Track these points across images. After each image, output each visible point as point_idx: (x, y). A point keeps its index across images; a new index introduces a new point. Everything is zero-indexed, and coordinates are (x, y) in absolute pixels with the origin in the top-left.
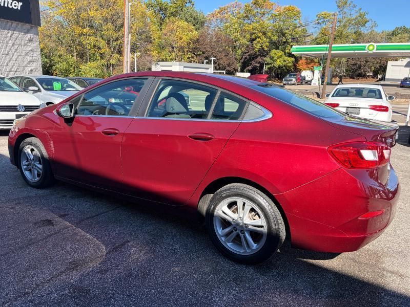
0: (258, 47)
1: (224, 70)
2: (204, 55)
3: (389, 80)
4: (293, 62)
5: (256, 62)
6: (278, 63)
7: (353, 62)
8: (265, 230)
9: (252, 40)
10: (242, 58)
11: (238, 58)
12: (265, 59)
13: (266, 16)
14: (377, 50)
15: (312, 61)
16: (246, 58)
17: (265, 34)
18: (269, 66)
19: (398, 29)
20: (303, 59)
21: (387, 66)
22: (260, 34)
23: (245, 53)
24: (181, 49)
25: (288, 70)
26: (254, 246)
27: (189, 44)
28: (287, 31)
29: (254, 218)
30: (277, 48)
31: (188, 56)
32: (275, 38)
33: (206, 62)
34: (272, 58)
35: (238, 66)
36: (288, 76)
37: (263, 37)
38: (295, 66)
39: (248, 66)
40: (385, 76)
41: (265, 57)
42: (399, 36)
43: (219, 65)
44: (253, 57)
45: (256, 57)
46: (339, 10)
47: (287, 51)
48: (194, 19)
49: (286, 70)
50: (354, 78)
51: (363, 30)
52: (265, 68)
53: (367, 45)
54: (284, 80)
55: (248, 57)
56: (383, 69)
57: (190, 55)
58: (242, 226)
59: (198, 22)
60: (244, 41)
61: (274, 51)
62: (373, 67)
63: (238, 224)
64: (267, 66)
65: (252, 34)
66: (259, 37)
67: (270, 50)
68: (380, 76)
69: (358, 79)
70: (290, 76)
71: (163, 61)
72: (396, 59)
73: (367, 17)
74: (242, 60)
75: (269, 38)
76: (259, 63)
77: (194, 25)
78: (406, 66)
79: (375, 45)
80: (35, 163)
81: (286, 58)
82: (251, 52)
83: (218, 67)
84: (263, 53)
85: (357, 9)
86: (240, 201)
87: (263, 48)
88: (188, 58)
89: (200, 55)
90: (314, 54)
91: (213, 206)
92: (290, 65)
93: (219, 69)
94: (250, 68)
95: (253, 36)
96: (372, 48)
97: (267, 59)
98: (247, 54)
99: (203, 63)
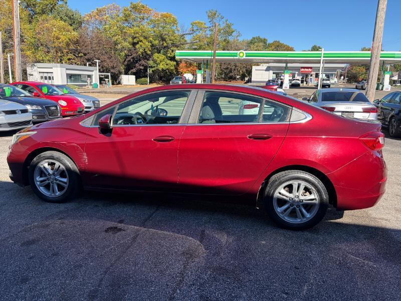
0: (141, 50)
1: (108, 72)
2: (86, 57)
3: (254, 82)
4: (174, 66)
5: (140, 65)
6: (161, 67)
7: (225, 67)
8: (317, 202)
9: (134, 44)
10: (125, 60)
11: (122, 61)
12: (149, 62)
13: (146, 20)
14: (246, 56)
15: (191, 64)
16: (129, 61)
17: (146, 38)
18: (153, 69)
19: (254, 38)
20: (183, 62)
21: (251, 70)
22: (142, 38)
23: (129, 56)
24: (59, 50)
25: (170, 73)
26: (308, 215)
27: (68, 45)
28: (167, 36)
29: (306, 194)
30: (159, 52)
31: (68, 57)
32: (156, 42)
33: (89, 64)
34: (155, 62)
35: (122, 69)
36: (174, 79)
37: (144, 41)
38: (176, 69)
39: (132, 69)
40: (251, 79)
41: (148, 60)
42: (256, 44)
43: (102, 67)
44: (136, 60)
45: (140, 60)
46: (210, 20)
47: (169, 55)
48: (70, 18)
49: (168, 73)
50: (227, 81)
51: (231, 39)
52: (149, 71)
53: (239, 52)
54: (171, 82)
55: (132, 60)
56: (249, 73)
57: (71, 56)
58: (298, 202)
59: (74, 22)
60: (126, 44)
61: (156, 55)
62: (241, 71)
63: (294, 201)
64: (151, 69)
65: (134, 38)
66: (141, 41)
67: (152, 54)
68: (246, 79)
69: (230, 81)
70: (177, 78)
71: (39, 62)
72: (257, 64)
73: (233, 28)
74: (126, 63)
75: (151, 42)
76: (142, 66)
77: (71, 25)
78: (266, 70)
79: (244, 52)
80: (56, 177)
81: (169, 62)
82: (134, 55)
83: (102, 70)
84: (146, 57)
85: (224, 20)
86: (295, 184)
87: (145, 52)
88: (69, 59)
89: (81, 56)
90: (195, 59)
91: (273, 191)
92: (172, 68)
93: (103, 72)
94: (134, 70)
95: (135, 41)
96: (242, 55)
97: (151, 63)
98: (130, 57)
99: (85, 65)
